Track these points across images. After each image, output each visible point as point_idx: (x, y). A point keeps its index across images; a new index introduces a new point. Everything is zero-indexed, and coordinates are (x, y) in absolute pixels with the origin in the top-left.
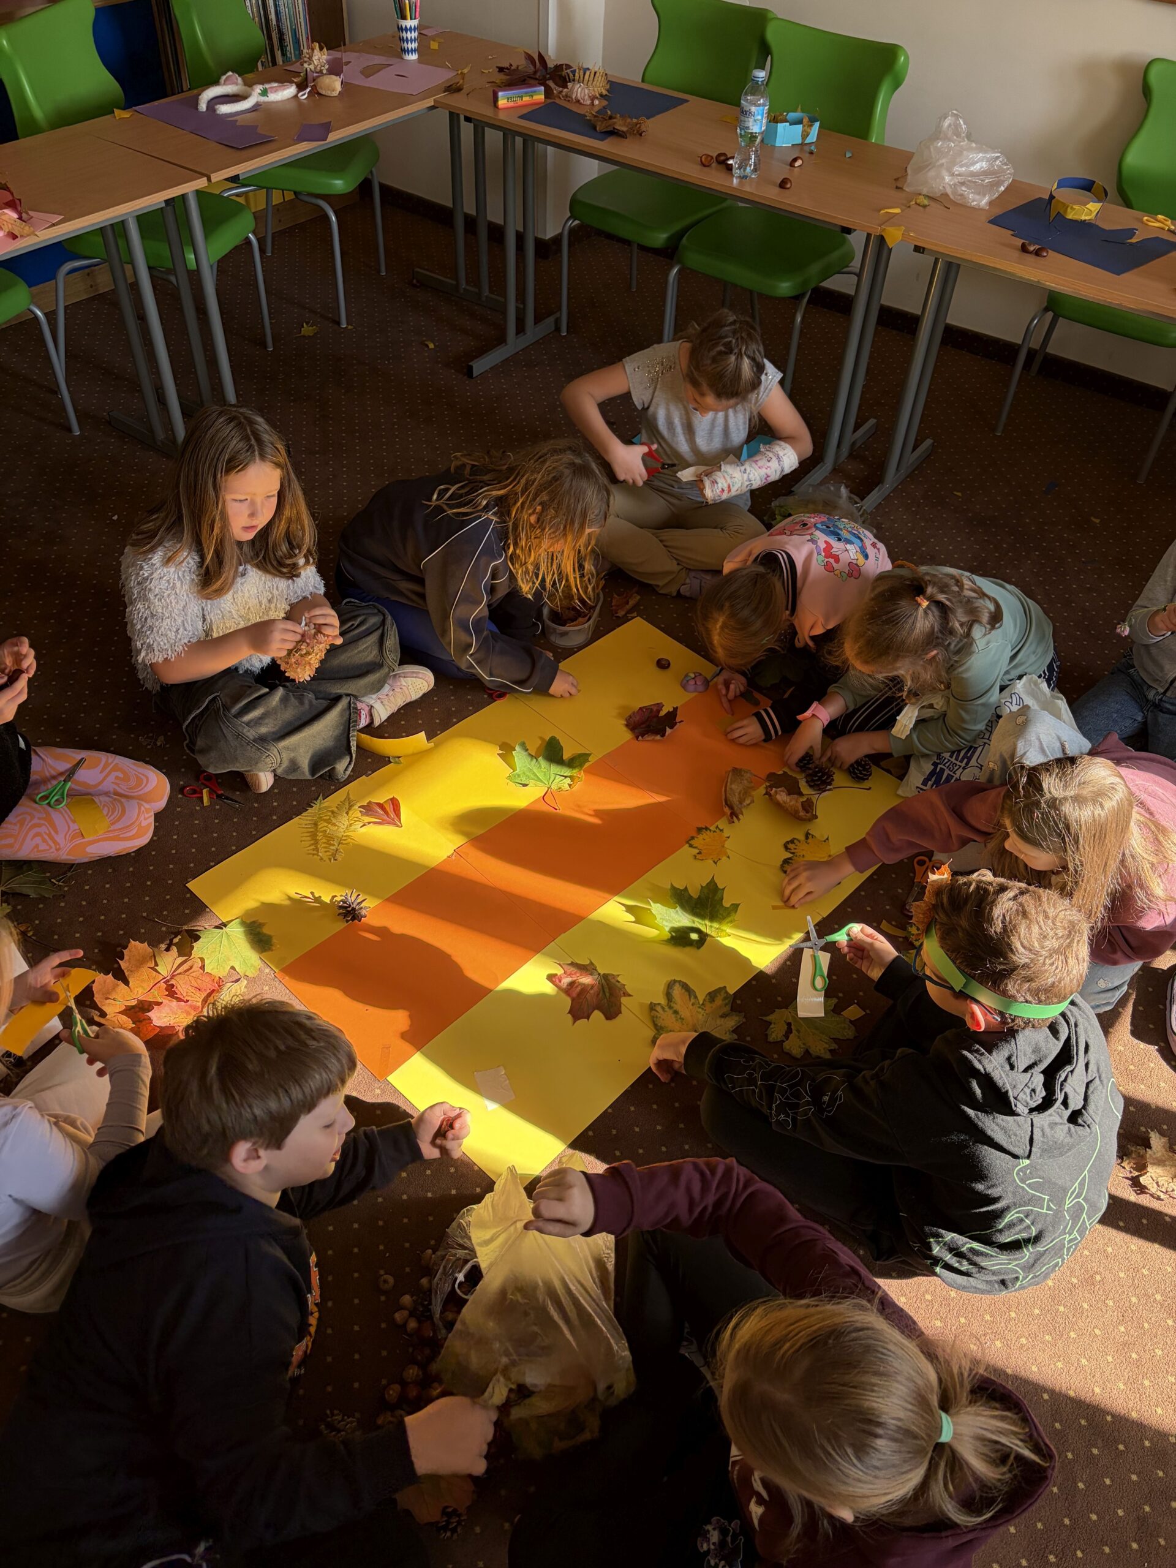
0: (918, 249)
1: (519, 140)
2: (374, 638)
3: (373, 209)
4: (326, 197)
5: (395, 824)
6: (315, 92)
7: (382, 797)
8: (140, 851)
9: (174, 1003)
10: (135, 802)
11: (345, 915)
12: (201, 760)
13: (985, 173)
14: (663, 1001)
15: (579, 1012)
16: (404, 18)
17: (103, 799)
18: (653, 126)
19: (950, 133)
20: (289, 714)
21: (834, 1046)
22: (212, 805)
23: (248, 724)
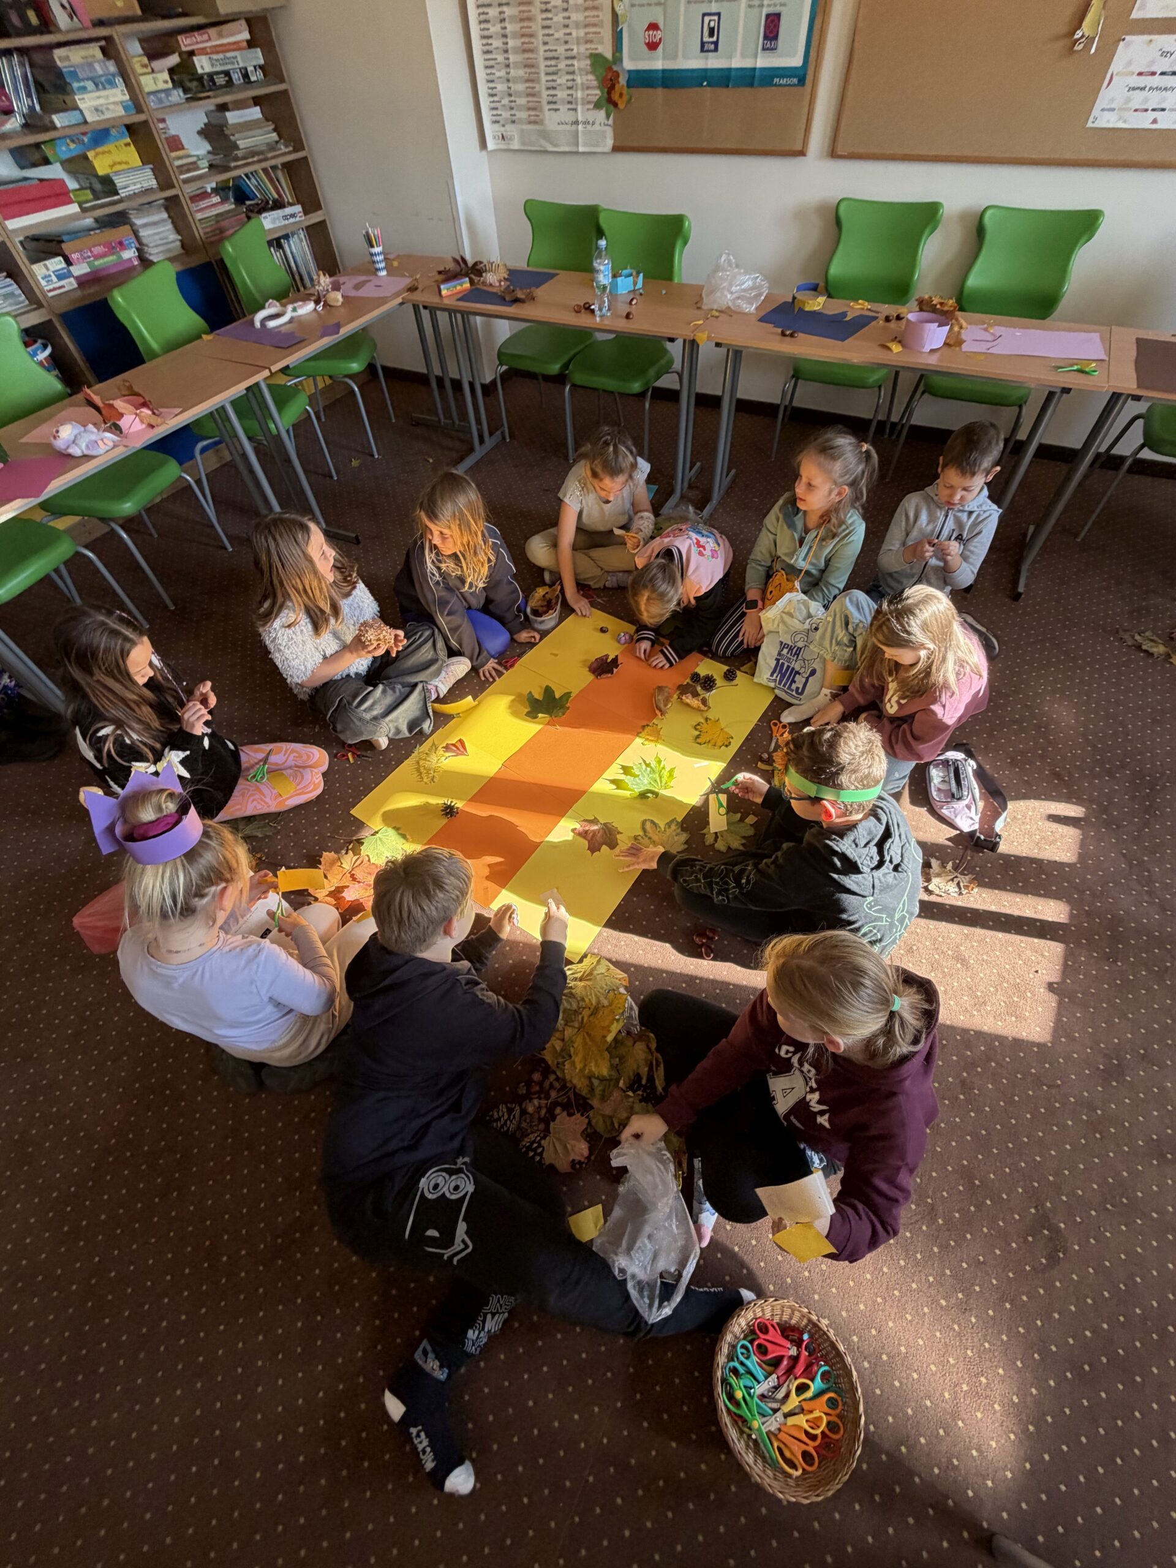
0: (718, 345)
1: (459, 316)
2: (430, 643)
3: (380, 382)
4: (350, 376)
5: (462, 754)
6: (326, 305)
7: (454, 740)
8: (318, 797)
9: (357, 885)
10: (308, 770)
11: (446, 814)
12: (342, 737)
13: (752, 288)
14: (641, 833)
15: (594, 848)
16: (372, 246)
17: (289, 771)
18: (540, 292)
19: (726, 265)
20: (389, 700)
21: (744, 841)
22: (355, 761)
23: (364, 711)
